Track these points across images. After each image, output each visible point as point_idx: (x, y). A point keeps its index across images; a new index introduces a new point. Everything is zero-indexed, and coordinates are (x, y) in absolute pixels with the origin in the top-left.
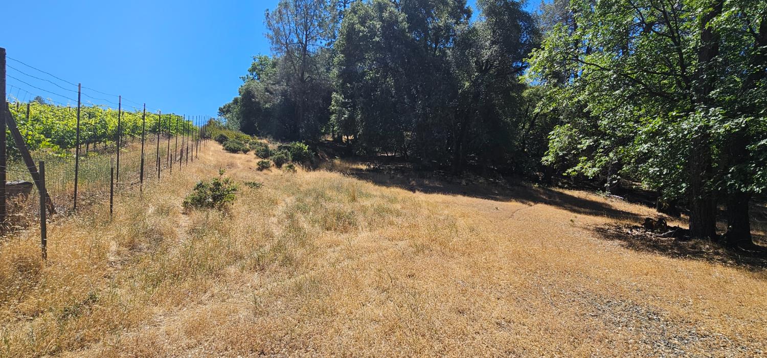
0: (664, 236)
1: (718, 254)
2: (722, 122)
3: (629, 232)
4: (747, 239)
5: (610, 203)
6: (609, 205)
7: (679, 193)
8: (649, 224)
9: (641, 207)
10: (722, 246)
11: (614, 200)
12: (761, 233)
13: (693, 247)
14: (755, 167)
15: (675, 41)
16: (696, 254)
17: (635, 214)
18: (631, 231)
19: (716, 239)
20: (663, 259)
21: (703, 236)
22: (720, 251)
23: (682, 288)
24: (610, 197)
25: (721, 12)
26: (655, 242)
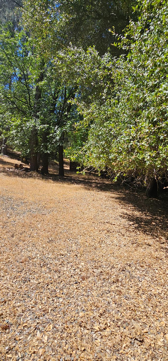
0: (22, 171)
1: (37, 176)
2: (40, 125)
3: (9, 170)
4: (47, 172)
5: (3, 159)
6: (2, 160)
7: (27, 154)
8: (16, 166)
9: (15, 160)
10: (39, 173)
11: (5, 157)
12: (52, 170)
13: (31, 174)
14: (49, 144)
15: (27, 88)
16: (31, 176)
17: (12, 163)
18: (9, 169)
19: (38, 171)
20: (18, 179)
21: (34, 170)
22: (39, 175)
23: (22, 188)
24: (3, 156)
25: (42, 81)
26: (18, 173)
